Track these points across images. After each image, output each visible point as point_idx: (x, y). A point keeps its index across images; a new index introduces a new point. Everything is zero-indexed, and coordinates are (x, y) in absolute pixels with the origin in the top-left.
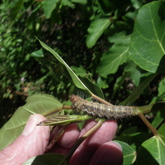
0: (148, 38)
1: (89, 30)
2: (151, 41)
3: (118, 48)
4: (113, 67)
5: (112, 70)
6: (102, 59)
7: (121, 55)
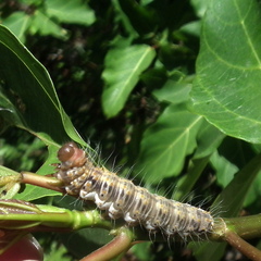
0: (235, 62)
1: (106, 75)
2: (244, 69)
3: (179, 113)
4: (173, 160)
5: (170, 167)
6: (144, 142)
7: (188, 130)
